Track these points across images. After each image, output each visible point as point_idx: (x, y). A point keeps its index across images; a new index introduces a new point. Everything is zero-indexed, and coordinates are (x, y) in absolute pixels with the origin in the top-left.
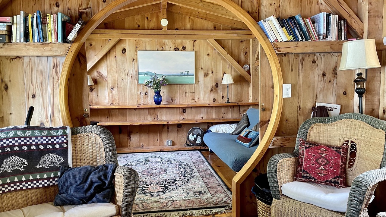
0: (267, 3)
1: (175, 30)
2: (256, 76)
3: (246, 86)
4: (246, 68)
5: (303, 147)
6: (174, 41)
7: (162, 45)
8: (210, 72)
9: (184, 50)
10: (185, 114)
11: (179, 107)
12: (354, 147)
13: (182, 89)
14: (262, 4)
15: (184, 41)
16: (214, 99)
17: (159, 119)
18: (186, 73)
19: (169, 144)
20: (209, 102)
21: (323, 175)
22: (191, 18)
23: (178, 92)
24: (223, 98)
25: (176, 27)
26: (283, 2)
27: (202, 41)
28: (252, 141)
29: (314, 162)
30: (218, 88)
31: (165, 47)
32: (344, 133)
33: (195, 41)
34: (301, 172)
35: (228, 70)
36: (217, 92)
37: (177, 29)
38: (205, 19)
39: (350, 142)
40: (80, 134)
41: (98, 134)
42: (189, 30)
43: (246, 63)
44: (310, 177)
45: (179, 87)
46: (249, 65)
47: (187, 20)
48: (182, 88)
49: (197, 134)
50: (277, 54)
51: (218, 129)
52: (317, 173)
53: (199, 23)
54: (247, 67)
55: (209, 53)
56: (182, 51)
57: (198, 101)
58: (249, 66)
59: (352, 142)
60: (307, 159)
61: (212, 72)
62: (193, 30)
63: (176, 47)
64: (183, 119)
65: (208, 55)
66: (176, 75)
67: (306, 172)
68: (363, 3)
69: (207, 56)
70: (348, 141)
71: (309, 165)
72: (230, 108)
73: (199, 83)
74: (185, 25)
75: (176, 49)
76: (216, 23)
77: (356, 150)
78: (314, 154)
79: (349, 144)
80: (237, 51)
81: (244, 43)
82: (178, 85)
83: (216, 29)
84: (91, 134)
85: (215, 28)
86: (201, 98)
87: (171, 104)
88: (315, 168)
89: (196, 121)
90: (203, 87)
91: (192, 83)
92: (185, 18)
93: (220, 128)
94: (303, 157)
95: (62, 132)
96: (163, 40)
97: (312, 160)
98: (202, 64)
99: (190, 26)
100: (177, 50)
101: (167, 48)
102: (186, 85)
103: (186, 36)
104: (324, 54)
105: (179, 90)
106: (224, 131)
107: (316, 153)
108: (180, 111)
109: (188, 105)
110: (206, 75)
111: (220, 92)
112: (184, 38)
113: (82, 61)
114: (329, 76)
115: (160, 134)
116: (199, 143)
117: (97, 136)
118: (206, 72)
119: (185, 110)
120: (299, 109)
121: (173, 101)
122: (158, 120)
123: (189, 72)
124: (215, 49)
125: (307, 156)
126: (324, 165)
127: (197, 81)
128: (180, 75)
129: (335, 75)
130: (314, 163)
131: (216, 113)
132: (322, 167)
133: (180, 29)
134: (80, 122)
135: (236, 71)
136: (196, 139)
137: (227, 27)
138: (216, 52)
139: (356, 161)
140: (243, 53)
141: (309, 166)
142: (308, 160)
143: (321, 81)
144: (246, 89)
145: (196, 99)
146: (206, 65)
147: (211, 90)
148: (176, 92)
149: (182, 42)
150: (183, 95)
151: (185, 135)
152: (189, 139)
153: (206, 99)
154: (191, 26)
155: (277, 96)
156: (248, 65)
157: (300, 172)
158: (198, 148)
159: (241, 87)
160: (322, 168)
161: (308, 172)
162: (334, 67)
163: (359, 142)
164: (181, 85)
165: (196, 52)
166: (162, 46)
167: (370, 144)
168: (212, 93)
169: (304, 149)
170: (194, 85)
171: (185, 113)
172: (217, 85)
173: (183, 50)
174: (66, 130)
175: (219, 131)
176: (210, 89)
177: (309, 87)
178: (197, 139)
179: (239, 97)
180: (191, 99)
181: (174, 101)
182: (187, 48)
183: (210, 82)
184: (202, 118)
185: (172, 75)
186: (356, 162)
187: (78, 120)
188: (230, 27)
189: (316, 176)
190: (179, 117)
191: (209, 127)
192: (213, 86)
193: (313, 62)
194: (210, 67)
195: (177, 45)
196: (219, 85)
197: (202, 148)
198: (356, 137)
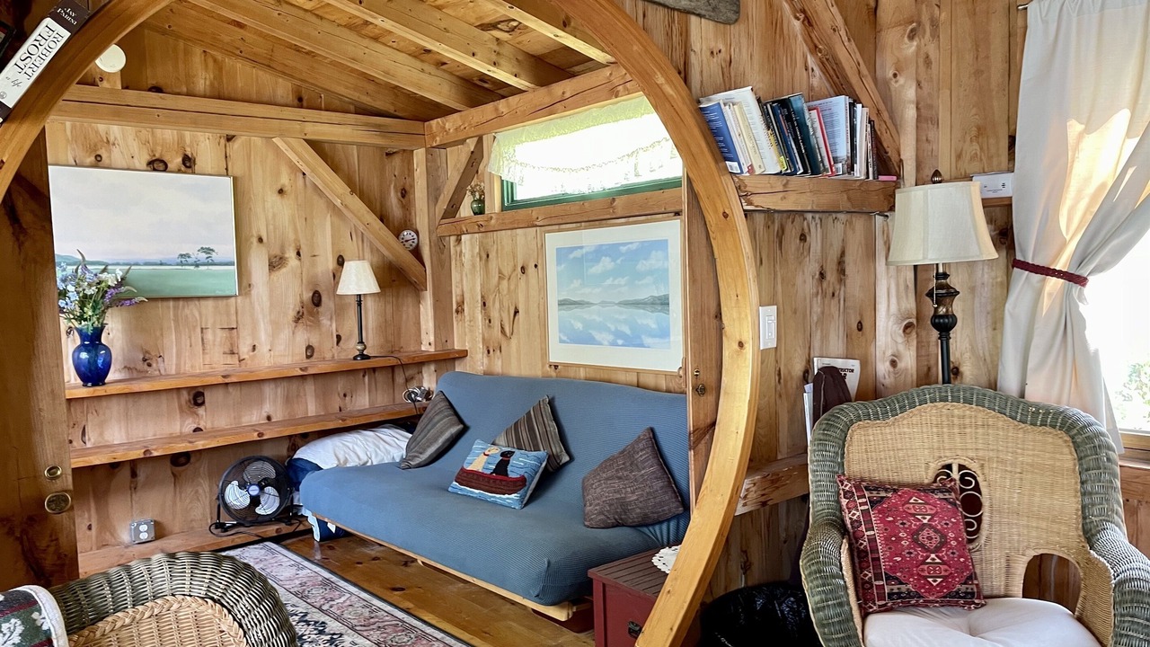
0: (704, 48)
1: (150, 90)
2: (442, 267)
3: (410, 301)
4: (407, 241)
5: (861, 501)
6: (145, 134)
7: (95, 146)
8: (291, 254)
9: (190, 170)
10: (201, 411)
11: (178, 389)
12: (970, 483)
13: (187, 316)
14: (693, 48)
15: (188, 135)
16: (309, 348)
17: (92, 440)
18: (203, 256)
19: (144, 536)
20: (290, 358)
21: (939, 580)
22: (213, 57)
23: (170, 328)
24: (338, 343)
25: (152, 82)
26: (737, 50)
27: (257, 141)
28: (527, 483)
29: (909, 545)
30: (321, 309)
31: (110, 152)
32: (936, 445)
33: (229, 139)
34: (881, 583)
35: (350, 247)
36: (316, 324)
37: (157, 89)
38: (269, 66)
39: (955, 468)
40: (110, 619)
41: (212, 599)
42: (205, 97)
43: (407, 223)
44: (909, 592)
45: (176, 308)
46: (417, 233)
47: (197, 58)
48: (187, 311)
49: (259, 482)
50: (744, 211)
51: (342, 452)
52: (925, 578)
53: (243, 75)
54: (409, 237)
55: (284, 185)
56: (179, 171)
57: (252, 358)
58: (415, 237)
59: (961, 467)
60: (887, 539)
61: (298, 254)
62: (220, 98)
63: (157, 156)
64: (195, 431)
65: (281, 191)
66: (161, 264)
67: (897, 579)
68: (896, 82)
69: (277, 198)
70: (949, 467)
71: (900, 555)
72: (364, 376)
73: (254, 292)
74: (189, 78)
75: (157, 164)
76: (304, 85)
77: (977, 488)
78: (903, 518)
79: (955, 475)
80: (375, 182)
81: (397, 160)
82: (171, 303)
83: (305, 103)
84: (175, 606)
85: (300, 99)
86: (263, 348)
87: (142, 375)
88: (919, 563)
89: (260, 435)
90: (267, 304)
91: (228, 293)
92: (187, 53)
93: (347, 450)
94: (872, 533)
95: (20, 629)
96: (101, 127)
97: (902, 539)
98: (259, 226)
99: (208, 83)
100: (161, 166)
101: (117, 156)
102: (203, 303)
103: (199, 120)
104: (821, 215)
105: (176, 321)
106: (364, 458)
107: (906, 517)
108: (183, 402)
109: (224, 377)
110: (276, 263)
111: (329, 325)
112: (195, 124)
113: (27, 218)
114: (831, 276)
115: (97, 503)
116: (269, 512)
117: (209, 610)
118: (277, 251)
119: (202, 394)
120: (779, 381)
121: (149, 365)
122: (89, 445)
123: (212, 250)
124: (304, 174)
125: (886, 529)
126: (937, 550)
127: (245, 284)
128: (178, 265)
129: (843, 277)
130: (912, 548)
131: (317, 397)
132: (933, 556)
133: (169, 90)
134: (22, 543)
135: (378, 250)
136: (255, 501)
137: (341, 100)
138: (307, 183)
139: (986, 519)
140: (396, 192)
141: (899, 559)
142: (892, 540)
143: (818, 293)
144: (410, 310)
145: (244, 350)
146: (275, 229)
147: (298, 318)
148: (162, 329)
149: (181, 138)
150: (190, 337)
151: (207, 489)
152: (226, 505)
153: (280, 347)
154: (212, 85)
155: (741, 345)
156: (413, 233)
157: (877, 583)
158: (271, 530)
159: (395, 303)
160: (933, 559)
161: (902, 579)
162: (839, 253)
163: (982, 466)
164: (181, 303)
165: (235, 180)
166: (96, 151)
167: (1019, 470)
168: (301, 327)
169: (866, 507)
170: (233, 300)
171: (203, 408)
172: (317, 300)
173: (183, 168)
174: (35, 615)
175: (346, 461)
176: (292, 314)
177: (795, 312)
178: (262, 499)
179: (391, 338)
180: (224, 353)
181: (154, 365)
182: (200, 164)
183: (290, 288)
184: (269, 418)
185: (146, 264)
186: (985, 525)
187: (11, 532)
188: (350, 103)
189: (923, 588)
190: (178, 423)
191: (294, 448)
192: (302, 302)
193: (801, 239)
194: (291, 236)
195: (159, 148)
196: (324, 299)
197: (285, 528)
198: (971, 454)
